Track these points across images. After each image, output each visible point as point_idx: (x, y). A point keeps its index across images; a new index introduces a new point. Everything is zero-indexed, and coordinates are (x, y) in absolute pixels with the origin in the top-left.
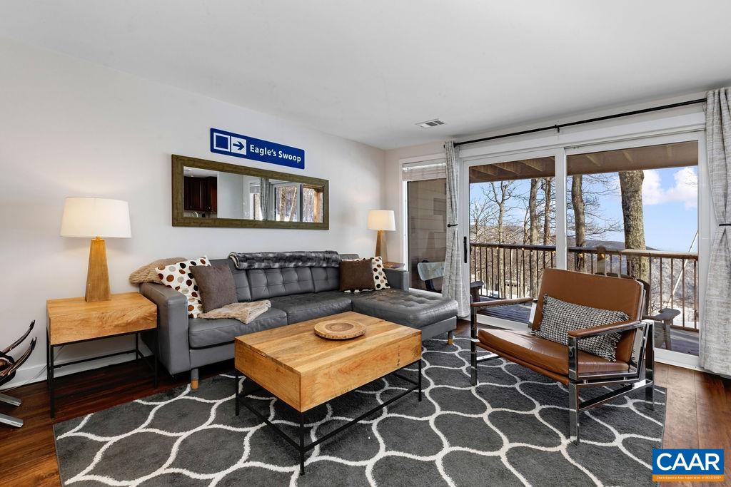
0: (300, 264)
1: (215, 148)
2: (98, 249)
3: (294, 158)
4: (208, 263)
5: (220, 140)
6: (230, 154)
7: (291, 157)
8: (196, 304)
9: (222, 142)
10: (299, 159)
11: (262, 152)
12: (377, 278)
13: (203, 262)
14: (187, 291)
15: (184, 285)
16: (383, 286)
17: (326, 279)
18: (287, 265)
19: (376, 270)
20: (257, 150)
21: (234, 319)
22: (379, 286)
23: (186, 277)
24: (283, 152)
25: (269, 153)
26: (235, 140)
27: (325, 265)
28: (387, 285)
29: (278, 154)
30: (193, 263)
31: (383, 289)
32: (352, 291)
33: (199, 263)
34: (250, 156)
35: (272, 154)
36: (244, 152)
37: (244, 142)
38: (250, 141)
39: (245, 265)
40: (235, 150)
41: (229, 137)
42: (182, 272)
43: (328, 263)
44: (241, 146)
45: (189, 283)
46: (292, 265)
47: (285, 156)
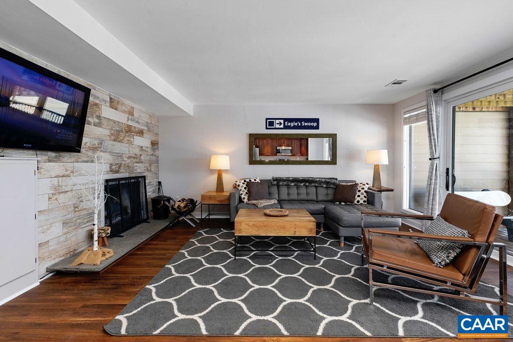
0: (307, 184)
1: (268, 127)
2: (220, 174)
3: (312, 124)
4: (258, 180)
5: (270, 123)
6: (275, 128)
7: (309, 124)
8: (246, 197)
9: (271, 124)
10: (315, 124)
11: (292, 124)
12: (359, 196)
13: (255, 180)
14: (244, 192)
15: (243, 189)
16: (361, 202)
17: (327, 194)
18: (299, 184)
19: (359, 191)
20: (289, 124)
21: (254, 205)
22: (358, 202)
23: (245, 186)
24: (305, 122)
25: (296, 124)
26: (278, 121)
27: (325, 186)
28: (364, 201)
29: (301, 124)
30: (250, 180)
31: (361, 204)
32: (340, 203)
33: (253, 180)
34: (285, 127)
35: (298, 124)
36: (282, 126)
37: (282, 121)
38: (285, 120)
39: (275, 182)
40: (277, 126)
41: (274, 120)
42: (243, 183)
43: (327, 185)
44: (280, 124)
45: (245, 188)
46: (302, 184)
47: (306, 124)
